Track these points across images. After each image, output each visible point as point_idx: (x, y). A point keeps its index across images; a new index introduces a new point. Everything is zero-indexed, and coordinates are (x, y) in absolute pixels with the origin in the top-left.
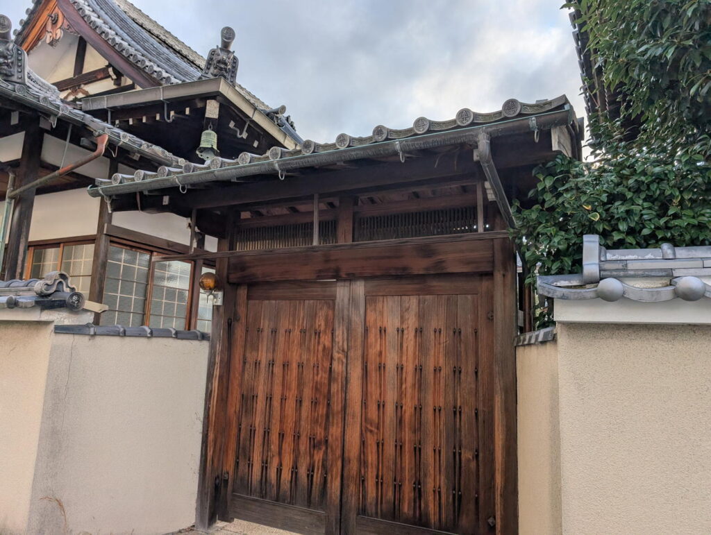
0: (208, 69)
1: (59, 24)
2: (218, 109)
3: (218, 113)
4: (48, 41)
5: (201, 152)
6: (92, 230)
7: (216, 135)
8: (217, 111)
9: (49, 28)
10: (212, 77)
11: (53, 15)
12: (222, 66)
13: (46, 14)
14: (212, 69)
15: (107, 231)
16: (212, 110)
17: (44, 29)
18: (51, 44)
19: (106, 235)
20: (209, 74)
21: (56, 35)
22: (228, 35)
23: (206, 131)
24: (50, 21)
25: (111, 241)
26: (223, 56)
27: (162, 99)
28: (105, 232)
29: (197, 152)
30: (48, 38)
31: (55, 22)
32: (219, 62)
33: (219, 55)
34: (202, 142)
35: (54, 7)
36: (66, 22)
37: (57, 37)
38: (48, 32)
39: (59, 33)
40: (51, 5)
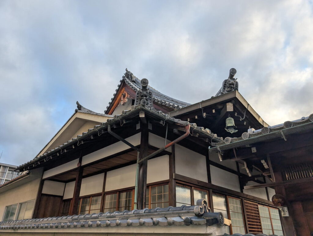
0: (224, 89)
1: (126, 97)
2: (233, 107)
3: (233, 109)
4: (122, 104)
5: (227, 129)
6: (166, 177)
7: (233, 119)
8: (232, 108)
9: (122, 99)
10: (227, 92)
11: (123, 94)
12: (233, 86)
13: (121, 94)
14: (226, 89)
15: (175, 177)
16: (230, 107)
17: (120, 100)
18: (123, 105)
19: (174, 179)
20: (225, 91)
21: (125, 101)
22: (233, 72)
23: (228, 118)
24: (122, 97)
25: (177, 183)
26: (232, 81)
27: (201, 108)
28: (174, 178)
29: (226, 129)
30: (122, 103)
31: (124, 96)
32: (230, 84)
33: (230, 81)
34: (227, 124)
35: (124, 91)
36: (129, 96)
37: (126, 102)
38: (122, 101)
39: (126, 100)
40: (122, 91)
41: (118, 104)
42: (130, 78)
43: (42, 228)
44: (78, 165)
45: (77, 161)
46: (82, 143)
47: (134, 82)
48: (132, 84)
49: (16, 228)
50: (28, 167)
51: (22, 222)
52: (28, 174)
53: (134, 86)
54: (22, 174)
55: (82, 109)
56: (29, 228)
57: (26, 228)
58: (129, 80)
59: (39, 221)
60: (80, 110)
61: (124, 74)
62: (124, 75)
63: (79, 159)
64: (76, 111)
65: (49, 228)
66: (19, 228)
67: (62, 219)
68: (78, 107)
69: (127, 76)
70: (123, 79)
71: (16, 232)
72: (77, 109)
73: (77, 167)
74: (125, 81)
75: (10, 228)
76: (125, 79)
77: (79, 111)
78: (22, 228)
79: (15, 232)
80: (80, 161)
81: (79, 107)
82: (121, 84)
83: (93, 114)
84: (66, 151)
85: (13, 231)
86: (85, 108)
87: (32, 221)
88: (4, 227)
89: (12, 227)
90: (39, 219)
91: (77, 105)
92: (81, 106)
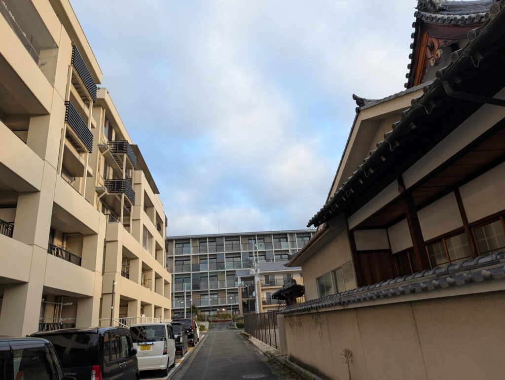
1: (436, 46)
11: (429, 44)
18: (436, 64)
21: (437, 55)
30: (431, 62)
31: (432, 48)
35: (427, 39)
36: (441, 41)
37: (439, 57)
38: (430, 59)
39: (439, 52)
40: (424, 40)
41: (424, 69)
42: (432, 8)
43: (386, 296)
44: (399, 190)
45: (395, 185)
46: (398, 144)
47: (443, 10)
48: (439, 16)
49: (344, 302)
50: (324, 217)
51: (348, 293)
52: (326, 227)
53: (446, 17)
54: (319, 230)
55: (365, 102)
56: (365, 300)
57: (359, 300)
58: (431, 13)
59: (375, 287)
60: (362, 106)
61: (416, 8)
62: (417, 10)
63: (397, 180)
64: (358, 111)
65: (399, 296)
66: (349, 302)
67: (414, 278)
68: (357, 103)
69: (423, 8)
70: (418, 19)
71: (347, 308)
72: (358, 106)
73: (400, 194)
74: (423, 19)
75: (336, 304)
76: (422, 16)
77: (362, 108)
78: (354, 302)
79: (344, 308)
80: (401, 183)
81: (360, 102)
82: (417, 31)
83: (390, 100)
84: (372, 171)
85: (341, 308)
86: (369, 101)
87: (363, 290)
88: (327, 303)
89: (338, 302)
90: (374, 285)
91: (355, 101)
92: (362, 99)
